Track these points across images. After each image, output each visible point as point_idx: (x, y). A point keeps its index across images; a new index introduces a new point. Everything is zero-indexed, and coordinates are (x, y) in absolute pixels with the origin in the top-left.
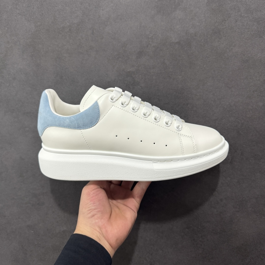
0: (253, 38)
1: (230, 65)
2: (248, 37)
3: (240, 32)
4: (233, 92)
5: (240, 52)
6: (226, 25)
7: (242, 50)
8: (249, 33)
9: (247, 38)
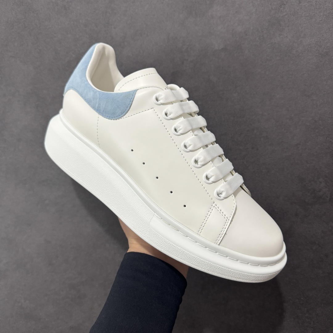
0: (329, 20)
1: (303, 64)
2: (322, 20)
3: (308, 16)
4: (315, 101)
5: (313, 44)
6: (286, 11)
7: (316, 40)
8: (322, 14)
9: (320, 22)
